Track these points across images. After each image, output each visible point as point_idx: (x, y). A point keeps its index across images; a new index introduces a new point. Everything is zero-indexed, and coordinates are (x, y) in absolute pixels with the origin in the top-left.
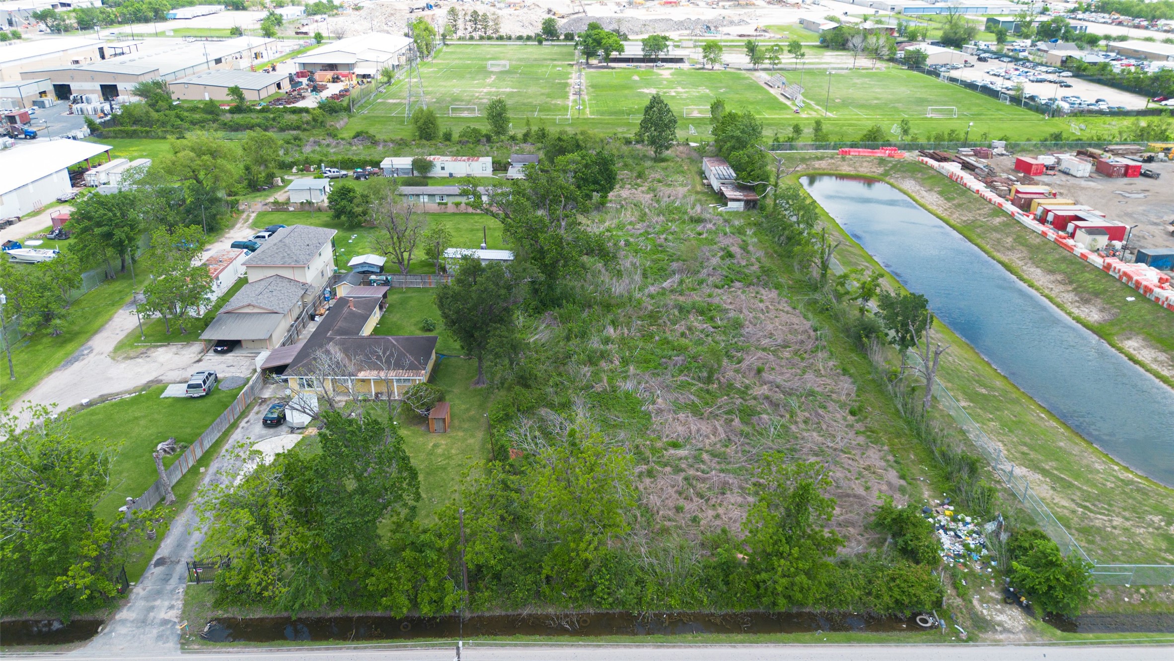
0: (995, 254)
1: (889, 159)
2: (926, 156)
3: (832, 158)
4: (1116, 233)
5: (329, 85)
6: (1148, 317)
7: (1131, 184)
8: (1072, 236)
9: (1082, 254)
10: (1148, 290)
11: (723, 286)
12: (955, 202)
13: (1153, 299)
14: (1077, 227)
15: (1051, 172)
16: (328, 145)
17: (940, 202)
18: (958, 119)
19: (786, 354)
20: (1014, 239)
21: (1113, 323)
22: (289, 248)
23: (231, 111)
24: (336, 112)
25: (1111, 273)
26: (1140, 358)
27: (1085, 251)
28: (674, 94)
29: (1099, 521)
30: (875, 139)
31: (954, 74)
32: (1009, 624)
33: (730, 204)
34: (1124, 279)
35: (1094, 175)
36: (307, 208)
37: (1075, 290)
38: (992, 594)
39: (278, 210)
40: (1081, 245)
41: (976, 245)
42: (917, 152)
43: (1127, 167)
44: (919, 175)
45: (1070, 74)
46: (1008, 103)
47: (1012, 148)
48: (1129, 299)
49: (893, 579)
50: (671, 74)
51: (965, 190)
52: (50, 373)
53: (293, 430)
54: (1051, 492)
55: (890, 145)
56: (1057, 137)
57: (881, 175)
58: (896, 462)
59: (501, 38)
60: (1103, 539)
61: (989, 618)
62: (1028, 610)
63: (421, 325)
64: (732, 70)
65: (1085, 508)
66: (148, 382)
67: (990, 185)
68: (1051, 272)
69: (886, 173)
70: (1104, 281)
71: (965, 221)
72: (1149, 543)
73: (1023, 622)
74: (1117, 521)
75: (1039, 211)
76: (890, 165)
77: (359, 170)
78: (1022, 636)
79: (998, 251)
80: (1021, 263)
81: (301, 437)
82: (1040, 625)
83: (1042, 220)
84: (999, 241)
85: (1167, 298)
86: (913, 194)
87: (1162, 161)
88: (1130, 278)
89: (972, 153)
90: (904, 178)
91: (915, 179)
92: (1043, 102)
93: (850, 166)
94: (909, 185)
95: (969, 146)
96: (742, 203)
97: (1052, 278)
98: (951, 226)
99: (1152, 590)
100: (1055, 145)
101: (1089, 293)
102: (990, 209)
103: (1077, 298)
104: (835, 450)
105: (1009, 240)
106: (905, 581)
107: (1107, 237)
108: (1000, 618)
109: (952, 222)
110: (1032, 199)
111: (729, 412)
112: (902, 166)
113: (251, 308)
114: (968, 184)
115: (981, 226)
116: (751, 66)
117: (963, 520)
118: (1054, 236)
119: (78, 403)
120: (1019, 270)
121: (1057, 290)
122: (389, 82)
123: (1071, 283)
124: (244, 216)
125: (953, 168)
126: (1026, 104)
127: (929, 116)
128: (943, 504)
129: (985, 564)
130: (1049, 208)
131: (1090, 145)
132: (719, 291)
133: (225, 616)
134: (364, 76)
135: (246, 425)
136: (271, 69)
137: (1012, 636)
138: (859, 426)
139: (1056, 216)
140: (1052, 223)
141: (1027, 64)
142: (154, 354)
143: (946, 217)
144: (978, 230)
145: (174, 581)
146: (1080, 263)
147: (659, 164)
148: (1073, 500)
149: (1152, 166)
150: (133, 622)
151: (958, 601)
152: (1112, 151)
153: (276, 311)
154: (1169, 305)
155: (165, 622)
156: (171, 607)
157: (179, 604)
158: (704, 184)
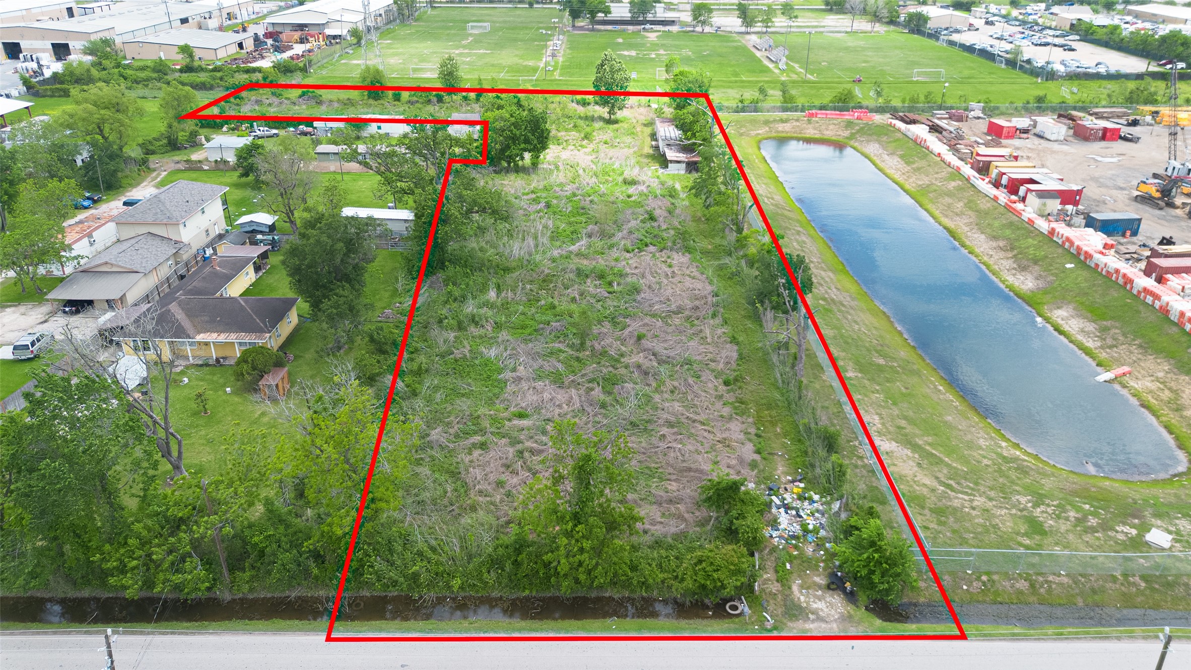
0: (942, 219)
1: (857, 122)
2: (897, 119)
3: (797, 120)
4: (1069, 197)
5: (295, 45)
6: (1084, 285)
7: (1107, 148)
8: (1024, 199)
9: (1029, 219)
10: (1088, 256)
11: (633, 250)
12: (914, 166)
13: (1093, 265)
14: (1029, 190)
15: (1023, 135)
16: (270, 105)
17: (900, 166)
18: (946, 82)
19: (676, 321)
20: (965, 204)
21: (1045, 291)
23: (181, 71)
24: (291, 72)
25: (1055, 239)
26: (1066, 328)
27: (1033, 216)
28: (654, 56)
29: (958, 500)
30: (844, 101)
31: (955, 37)
32: (825, 612)
33: (671, 166)
34: (1067, 245)
35: (1071, 139)
36: (222, 166)
37: (1014, 257)
38: (817, 579)
39: (190, 169)
40: (1030, 210)
41: (926, 210)
42: (888, 115)
43: (1105, 130)
44: (885, 139)
45: (1078, 37)
46: (1003, 66)
47: (989, 111)
48: (1068, 266)
49: (701, 562)
50: (657, 37)
51: (927, 152)
54: (916, 469)
55: (861, 107)
56: (1042, 100)
57: (847, 138)
58: (757, 435)
59: (492, 1)
60: (957, 520)
61: (805, 605)
62: (851, 597)
64: (723, 33)
65: (948, 486)
67: (953, 148)
68: (995, 238)
69: (852, 137)
70: (1045, 247)
71: (920, 186)
72: (1008, 526)
73: (841, 610)
74: (979, 501)
75: (995, 174)
76: (857, 128)
77: (292, 129)
78: (835, 626)
79: (947, 216)
80: (966, 229)
82: (861, 613)
83: (997, 184)
84: (949, 206)
85: (1106, 265)
86: (875, 158)
87: (1149, 124)
88: (1072, 244)
89: (947, 116)
90: (868, 141)
91: (879, 142)
92: (1039, 65)
93: (815, 129)
94: (873, 148)
95: (946, 108)
96: (684, 165)
97: (994, 244)
98: (905, 191)
99: (995, 577)
100: (1039, 108)
101: (1028, 260)
102: (948, 173)
103: (1015, 266)
105: (960, 205)
106: (712, 564)
107: (1060, 201)
108: (817, 605)
109: (907, 187)
110: (991, 162)
111: (592, 381)
112: (870, 129)
113: (109, 266)
114: (932, 147)
115: (935, 191)
116: (743, 29)
117: (810, 499)
118: (1005, 201)
120: (963, 237)
121: (996, 257)
122: (359, 43)
123: (1012, 249)
124: (154, 174)
125: (920, 131)
126: (1021, 67)
127: (915, 79)
128: (793, 481)
129: (819, 546)
131: (1075, 108)
132: (628, 255)
134: (335, 37)
136: (241, 30)
137: (824, 625)
138: (730, 397)
139: (1010, 180)
140: (1006, 187)
141: (1036, 27)
143: (902, 182)
144: (931, 195)
146: (1025, 229)
147: (611, 126)
148: (937, 478)
149: (1135, 131)
151: (775, 587)
152: (1096, 114)
153: (135, 270)
154: (1108, 272)
158: (652, 146)
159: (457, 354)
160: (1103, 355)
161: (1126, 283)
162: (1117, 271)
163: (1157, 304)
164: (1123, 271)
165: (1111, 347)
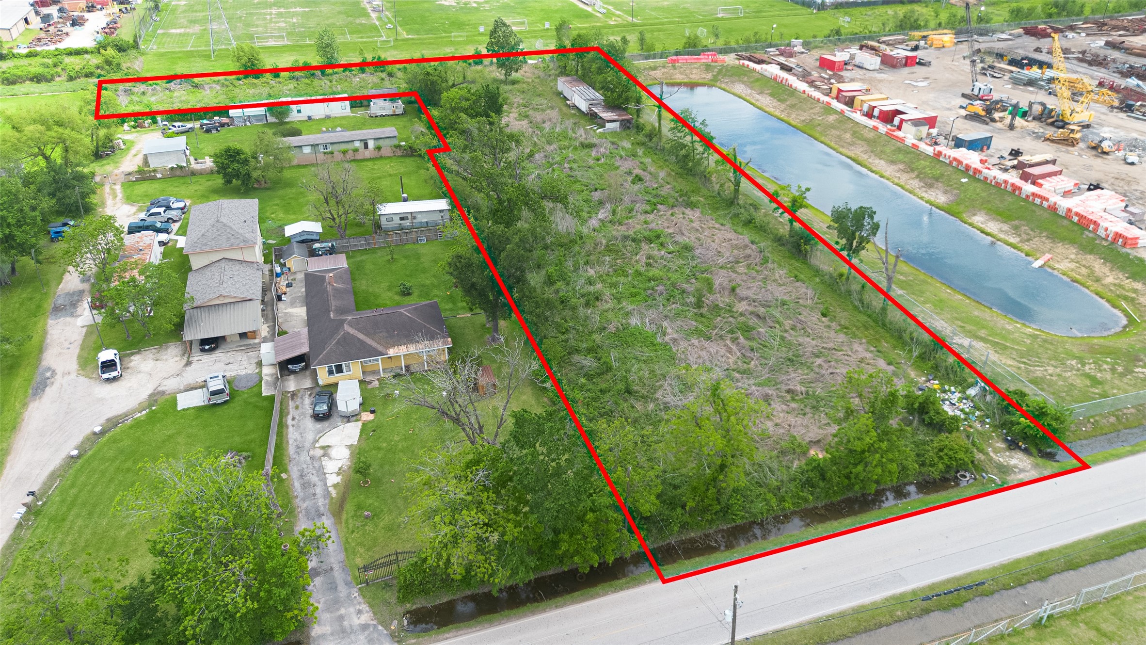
0: (841, 150)
1: (713, 64)
2: (744, 59)
3: (664, 67)
4: (931, 122)
5: (87, 15)
6: (984, 194)
7: (913, 73)
8: (899, 128)
9: (913, 144)
10: (976, 171)
11: (652, 212)
12: (788, 103)
13: (982, 178)
14: (902, 121)
15: (849, 67)
16: (143, 93)
17: (774, 104)
18: (745, 17)
19: (741, 269)
20: (852, 135)
21: (958, 202)
22: (230, 228)
24: (124, 51)
25: (941, 159)
26: (989, 231)
27: (915, 142)
29: (1039, 372)
30: (695, 46)
32: (1021, 465)
33: (608, 125)
34: (955, 163)
35: (882, 67)
36: (178, 173)
37: (917, 177)
38: (999, 445)
39: (144, 179)
40: (909, 135)
41: (822, 142)
42: (733, 56)
43: (907, 58)
44: (746, 79)
47: (807, 45)
48: (963, 180)
49: (941, 450)
51: (793, 92)
52: (25, 405)
53: (348, 418)
54: (997, 355)
55: (709, 50)
56: (838, 32)
57: (711, 80)
58: (879, 351)
60: (1049, 386)
61: (1006, 464)
62: (1026, 451)
63: (397, 289)
65: (1024, 363)
66: (150, 396)
67: (811, 84)
68: (893, 162)
69: (716, 79)
70: (938, 167)
71: (804, 121)
72: (1079, 382)
73: (1028, 461)
74: (1051, 370)
75: (865, 108)
76: (716, 70)
77: (205, 122)
78: (1034, 472)
79: (843, 147)
80: (865, 156)
81: (360, 424)
82: (1040, 461)
83: (869, 115)
84: (839, 137)
85: (995, 178)
86: (748, 98)
87: (924, 48)
88: (960, 162)
89: (777, 53)
90: (733, 82)
91: (743, 83)
93: (681, 74)
94: (739, 88)
95: (773, 46)
96: (618, 123)
97: (896, 167)
98: (793, 126)
99: (1097, 418)
100: (840, 40)
101: (929, 178)
102: (821, 108)
103: (922, 184)
104: (829, 349)
105: (848, 135)
106: (951, 449)
107: (927, 127)
108: (1013, 462)
109: (793, 123)
110: (854, 97)
111: (731, 332)
112: (727, 71)
113: (221, 298)
114: (794, 85)
115: (819, 125)
117: (950, 391)
118: (885, 130)
119: (87, 431)
120: (866, 163)
121: (904, 178)
122: (157, 7)
123: (912, 170)
124: (107, 189)
125: (773, 70)
127: (720, 16)
128: (929, 381)
129: (983, 423)
130: (873, 104)
131: (865, 38)
132: (652, 217)
133: (414, 607)
135: (293, 422)
137: (1027, 473)
138: (834, 325)
139: (881, 112)
140: (878, 118)
142: (132, 364)
143: (785, 118)
144: (818, 128)
145: (343, 590)
146: (913, 152)
148: (1014, 359)
149: (919, 54)
150: (332, 634)
151: (982, 456)
152: (884, 42)
153: (249, 298)
154: (997, 183)
155: (364, 627)
156: (360, 612)
157: (364, 607)
158: (569, 106)
159: (612, 328)
160: (1026, 247)
161: (1014, 190)
162: (1006, 182)
163: (1045, 204)
164: (1011, 181)
165: (1028, 240)
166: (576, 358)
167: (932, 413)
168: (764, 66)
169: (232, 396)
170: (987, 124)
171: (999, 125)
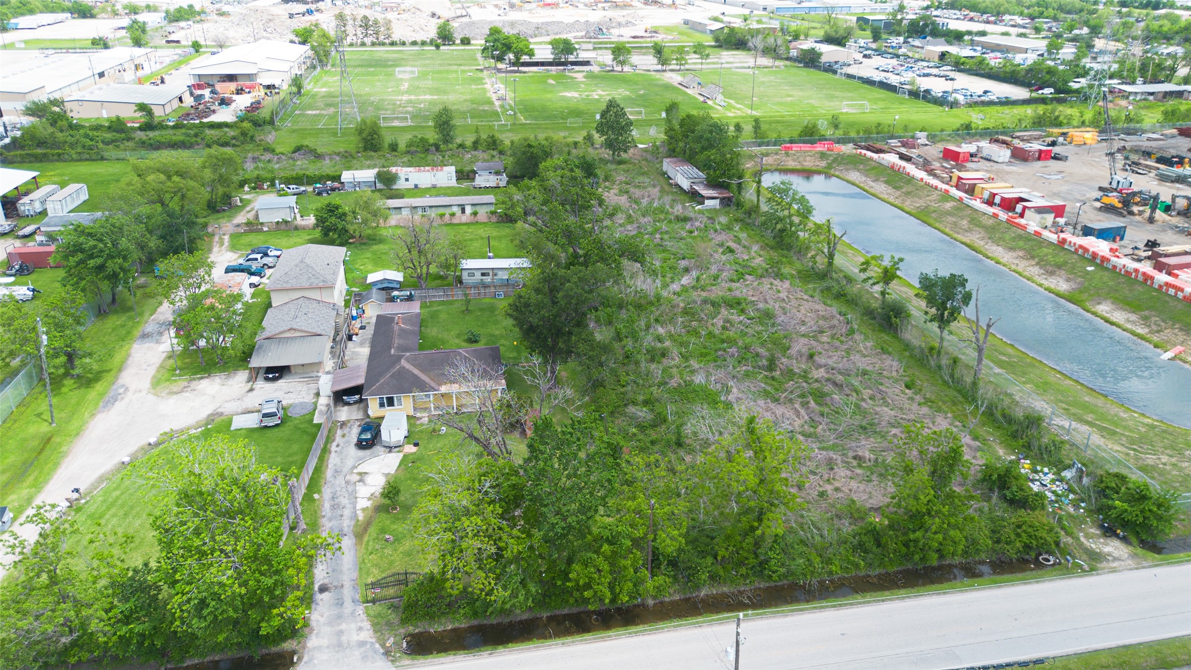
0: (956, 236)
1: (828, 153)
2: (862, 149)
3: (776, 154)
4: (1059, 211)
5: (235, 97)
6: (1110, 283)
7: (1048, 167)
8: (1022, 215)
9: (1035, 232)
10: (1104, 259)
11: (738, 280)
12: (903, 190)
13: (1110, 267)
14: (1025, 208)
15: (974, 159)
16: (269, 161)
17: (889, 191)
18: (870, 113)
19: (824, 339)
20: (969, 222)
21: (1082, 290)
22: (312, 268)
23: (140, 129)
24: (260, 126)
25: (1066, 247)
26: (1115, 320)
27: (1038, 229)
28: (597, 97)
29: (1150, 460)
30: (811, 134)
31: (851, 70)
32: (1116, 554)
33: (707, 202)
34: (1080, 252)
35: (1012, 160)
36: (283, 227)
37: (1037, 264)
38: (1092, 530)
39: (251, 231)
40: (1032, 223)
41: (936, 228)
42: (851, 145)
43: (1041, 151)
44: (861, 167)
45: (950, 68)
46: (907, 97)
47: (933, 138)
48: (1089, 269)
49: (1019, 527)
50: (585, 77)
51: (910, 179)
52: (93, 415)
53: (390, 449)
54: (1103, 440)
55: (826, 140)
56: (968, 127)
57: (827, 168)
58: (964, 426)
59: (393, 44)
60: (1160, 475)
61: (1098, 550)
62: (1124, 540)
63: (466, 337)
64: (642, 72)
65: (1134, 450)
66: (209, 416)
67: (931, 172)
68: (1011, 249)
69: (829, 166)
70: (1061, 254)
71: (918, 208)
73: (1126, 550)
74: (1165, 459)
75: (986, 195)
76: (831, 158)
77: (318, 185)
78: (1130, 562)
79: (958, 233)
80: (982, 243)
81: (401, 455)
82: (1139, 551)
83: (990, 202)
84: (955, 224)
85: (1124, 266)
86: (862, 185)
87: (1063, 144)
88: (1086, 250)
89: (901, 144)
90: (847, 170)
91: (858, 170)
92: (940, 95)
93: (794, 160)
94: (854, 176)
95: (895, 138)
96: (718, 201)
97: (1014, 254)
98: (907, 213)
100: (968, 134)
101: (1051, 265)
102: (938, 195)
103: (1042, 271)
104: (908, 421)
105: (965, 222)
106: (1030, 526)
107: (1053, 215)
108: (1107, 549)
109: (907, 209)
110: (975, 184)
111: (803, 396)
112: (843, 159)
113: (292, 332)
114: (912, 173)
115: (935, 211)
116: (659, 67)
117: (1042, 471)
118: (1006, 217)
119: (143, 442)
120: (982, 249)
121: (1022, 265)
122: (299, 92)
123: (1033, 258)
124: (216, 238)
125: (892, 159)
126: (924, 98)
127: (844, 111)
128: (1019, 459)
129: (1076, 507)
130: (995, 191)
131: (997, 133)
132: (738, 285)
133: (417, 631)
134: (268, 87)
135: (337, 449)
136: (159, 82)
137: (1123, 563)
138: (918, 398)
139: (1003, 199)
140: (999, 205)
141: (909, 60)
142: (199, 387)
143: (899, 205)
144: (934, 215)
145: (348, 606)
146: (1035, 240)
147: (620, 167)
148: (1123, 445)
149: (1056, 150)
150: (328, 647)
151: (1070, 540)
152: (1018, 137)
154: (1127, 272)
155: (362, 644)
156: (360, 629)
157: (367, 625)
158: (671, 185)
159: (673, 383)
160: (1155, 339)
161: (1146, 280)
162: (1136, 271)
163: (1180, 295)
164: (1142, 270)
165: (1158, 332)
166: (631, 409)
167: (1014, 489)
168: (882, 155)
169: (284, 421)
170: (1124, 216)
171: (1138, 218)
